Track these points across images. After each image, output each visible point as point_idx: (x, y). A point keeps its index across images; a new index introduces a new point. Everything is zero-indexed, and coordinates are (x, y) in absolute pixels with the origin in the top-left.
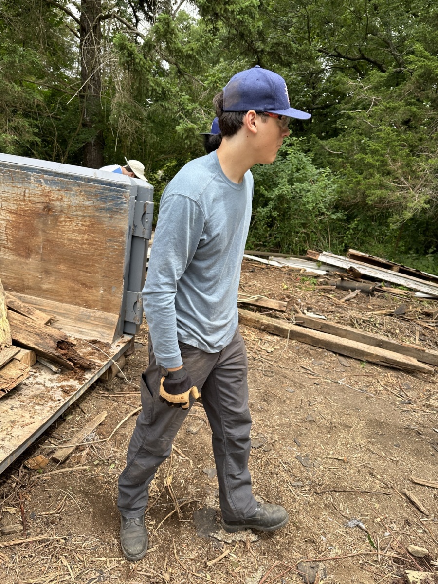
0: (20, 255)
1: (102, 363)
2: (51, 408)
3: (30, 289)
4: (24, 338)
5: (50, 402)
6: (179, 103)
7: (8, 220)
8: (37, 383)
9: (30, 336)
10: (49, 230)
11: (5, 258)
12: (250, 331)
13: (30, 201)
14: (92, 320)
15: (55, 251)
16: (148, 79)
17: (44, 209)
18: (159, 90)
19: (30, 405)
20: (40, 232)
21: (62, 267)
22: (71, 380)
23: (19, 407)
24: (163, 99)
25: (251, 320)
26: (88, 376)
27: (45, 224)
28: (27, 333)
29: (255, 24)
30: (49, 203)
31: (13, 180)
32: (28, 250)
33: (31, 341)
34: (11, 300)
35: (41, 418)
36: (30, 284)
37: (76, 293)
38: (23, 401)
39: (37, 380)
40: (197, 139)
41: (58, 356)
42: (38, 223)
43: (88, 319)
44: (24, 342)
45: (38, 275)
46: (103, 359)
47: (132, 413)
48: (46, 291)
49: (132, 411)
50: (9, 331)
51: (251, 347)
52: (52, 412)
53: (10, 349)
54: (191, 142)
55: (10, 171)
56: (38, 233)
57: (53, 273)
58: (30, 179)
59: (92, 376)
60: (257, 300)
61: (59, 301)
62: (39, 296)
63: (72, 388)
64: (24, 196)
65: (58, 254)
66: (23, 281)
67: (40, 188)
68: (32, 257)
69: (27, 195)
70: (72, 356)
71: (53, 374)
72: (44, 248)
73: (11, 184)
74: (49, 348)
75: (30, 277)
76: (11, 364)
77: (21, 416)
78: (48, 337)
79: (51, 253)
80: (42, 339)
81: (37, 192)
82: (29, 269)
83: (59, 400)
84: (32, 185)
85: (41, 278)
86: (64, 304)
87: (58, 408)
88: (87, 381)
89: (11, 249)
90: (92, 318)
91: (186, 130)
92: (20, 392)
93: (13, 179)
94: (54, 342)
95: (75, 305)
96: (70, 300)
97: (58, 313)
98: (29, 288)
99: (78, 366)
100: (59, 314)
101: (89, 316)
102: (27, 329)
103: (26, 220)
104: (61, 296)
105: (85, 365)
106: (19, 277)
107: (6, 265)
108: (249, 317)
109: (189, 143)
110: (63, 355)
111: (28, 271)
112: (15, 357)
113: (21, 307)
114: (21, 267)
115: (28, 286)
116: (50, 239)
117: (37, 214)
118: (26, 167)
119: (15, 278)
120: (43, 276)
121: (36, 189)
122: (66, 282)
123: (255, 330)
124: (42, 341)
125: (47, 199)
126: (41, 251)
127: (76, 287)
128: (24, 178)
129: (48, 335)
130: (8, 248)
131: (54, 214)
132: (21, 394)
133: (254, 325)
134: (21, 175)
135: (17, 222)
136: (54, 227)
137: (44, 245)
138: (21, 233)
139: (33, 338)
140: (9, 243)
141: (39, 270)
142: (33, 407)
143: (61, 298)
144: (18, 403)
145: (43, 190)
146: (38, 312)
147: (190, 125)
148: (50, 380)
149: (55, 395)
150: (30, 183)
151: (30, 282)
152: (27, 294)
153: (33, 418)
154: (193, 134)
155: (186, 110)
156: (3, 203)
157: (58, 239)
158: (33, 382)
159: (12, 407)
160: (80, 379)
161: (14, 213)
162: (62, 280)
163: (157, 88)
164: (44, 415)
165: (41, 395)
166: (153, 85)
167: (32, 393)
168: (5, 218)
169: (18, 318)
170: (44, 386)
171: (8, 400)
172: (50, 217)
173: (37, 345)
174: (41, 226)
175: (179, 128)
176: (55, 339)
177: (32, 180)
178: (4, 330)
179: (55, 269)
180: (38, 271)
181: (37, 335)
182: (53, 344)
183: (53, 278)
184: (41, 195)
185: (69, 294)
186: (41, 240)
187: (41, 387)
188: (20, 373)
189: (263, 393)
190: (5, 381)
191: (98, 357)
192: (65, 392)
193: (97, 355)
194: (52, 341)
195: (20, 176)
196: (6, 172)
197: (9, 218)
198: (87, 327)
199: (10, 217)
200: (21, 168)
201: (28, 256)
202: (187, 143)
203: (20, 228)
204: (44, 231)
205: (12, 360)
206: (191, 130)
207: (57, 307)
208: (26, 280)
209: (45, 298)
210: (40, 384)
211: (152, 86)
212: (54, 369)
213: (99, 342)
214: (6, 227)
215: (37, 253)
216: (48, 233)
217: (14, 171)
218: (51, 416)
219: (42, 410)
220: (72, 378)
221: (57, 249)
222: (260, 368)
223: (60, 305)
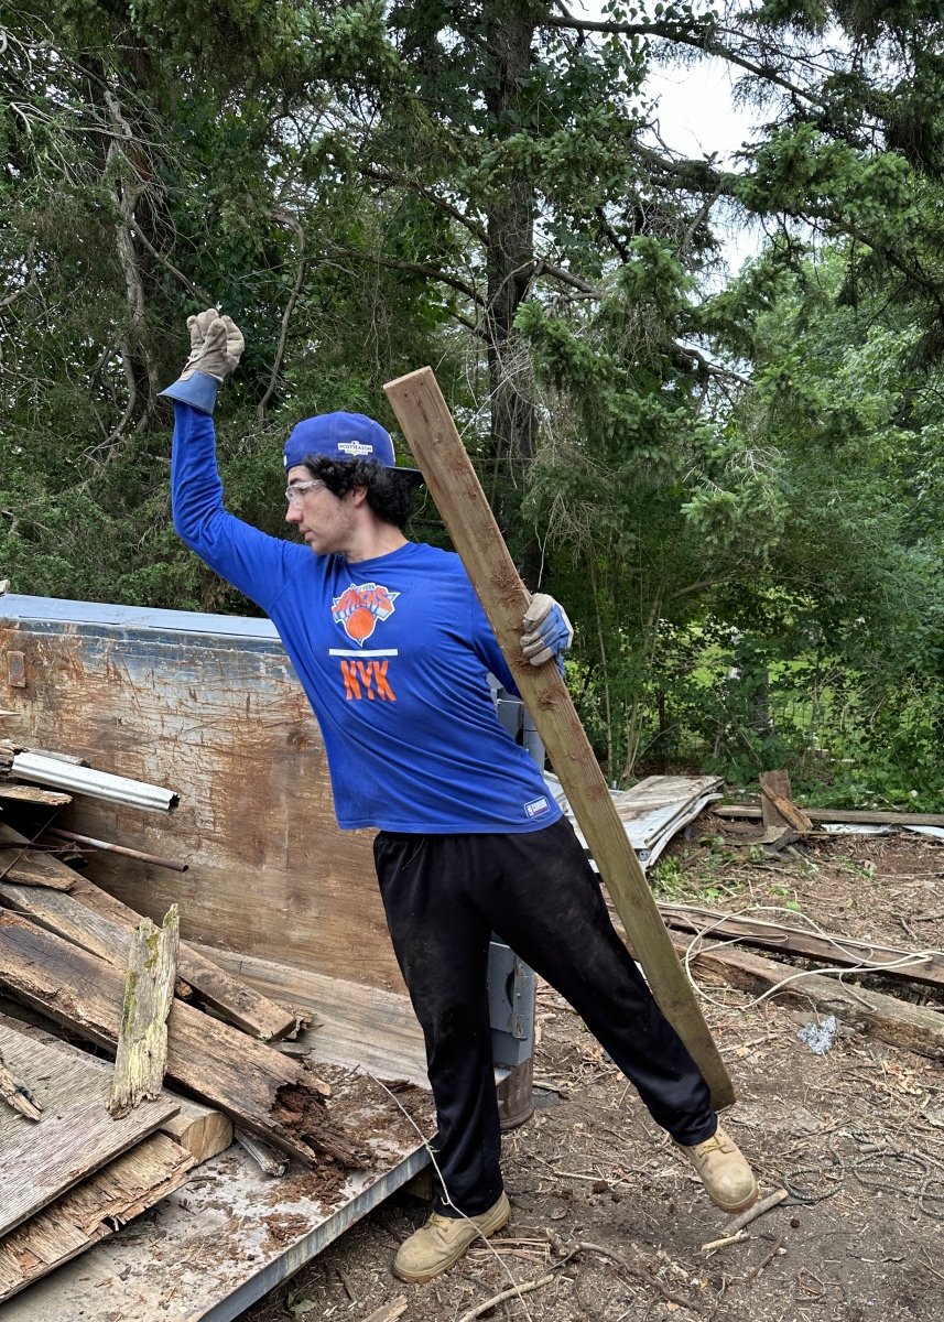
0: (241, 856)
1: (401, 1152)
2: (223, 1281)
3: (264, 942)
4: (200, 1077)
5: (226, 1263)
6: (694, 448)
7: (216, 772)
8: (215, 1205)
9: (215, 1071)
10: (302, 791)
11: (211, 864)
12: (899, 1065)
13: (259, 721)
14: (400, 1026)
15: (315, 842)
16: (604, 398)
17: (289, 740)
18: (634, 422)
19: (175, 1267)
20: (283, 798)
21: (332, 883)
22: (304, 1199)
23: (144, 1271)
24: (647, 442)
25: (901, 1028)
26: (353, 1188)
27: (293, 775)
28: (209, 1061)
29: (899, 217)
30: (299, 724)
31: (223, 674)
32: (260, 842)
33: (216, 1083)
34: (206, 971)
35: (184, 1310)
36: (264, 929)
37: (365, 951)
38: (159, 1256)
39: (220, 1193)
40: (739, 530)
41: (274, 1129)
42: (278, 775)
43: (390, 1022)
44: (198, 1086)
45: (281, 905)
46: (407, 1139)
47: (481, 1309)
48: (298, 946)
49: (481, 1302)
50: (163, 1056)
51: (891, 1117)
52: (220, 1293)
53: (155, 1105)
54: (721, 539)
55: (216, 654)
56: (278, 799)
57: (312, 898)
58: (258, 669)
59: (360, 1190)
60: (929, 966)
61: (329, 972)
62: (283, 961)
63: (298, 1223)
64: (248, 709)
65: (323, 850)
66: (249, 922)
67: (280, 690)
68: (268, 860)
69: (252, 707)
70: (315, 1129)
71: (263, 1180)
72: (291, 836)
73: (220, 684)
74: (255, 1104)
75: (263, 911)
76: (149, 1150)
77: (138, 1299)
78: (257, 1074)
79: (307, 849)
80: (242, 1079)
81: (274, 700)
82: (260, 891)
83: (251, 1258)
84: (263, 682)
85: (288, 914)
86: (339, 981)
87: (241, 1282)
88: (343, 1204)
89: (222, 843)
90: (402, 1020)
91: (706, 512)
92: (163, 1229)
93: (222, 671)
94: (270, 1088)
95: (364, 982)
96: (350, 970)
97: (323, 1004)
98: (262, 939)
99: (329, 1158)
100: (326, 1008)
101: (393, 1014)
102: (212, 1050)
103: (253, 768)
104: (332, 959)
105: (344, 1156)
106: (240, 911)
107: (212, 884)
108: (897, 1018)
109: (716, 541)
110: (287, 1125)
111: (259, 896)
112: (163, 1127)
113: (226, 991)
114: (243, 886)
115: (259, 934)
116: (304, 812)
117: (273, 753)
118: (251, 642)
119: (231, 916)
120: (293, 908)
121: (272, 691)
122: (342, 922)
123: (917, 1059)
124: (240, 1086)
125: (295, 713)
126: (286, 845)
127: (365, 934)
128: (245, 668)
129: (259, 1069)
130: (216, 841)
131: (312, 748)
132: (163, 1234)
133: (915, 1046)
134: (240, 660)
135: (234, 776)
136: (313, 783)
137: (291, 828)
138: (244, 801)
139: (223, 1076)
140: (219, 829)
141: (283, 892)
142: (177, 1276)
143: (331, 966)
144: (146, 1259)
145: (286, 693)
146: (266, 1002)
147: (719, 494)
148: (251, 1197)
149: (247, 1244)
150: (258, 678)
151: (263, 925)
152: (257, 955)
153: (166, 1308)
154: (728, 517)
155: (709, 462)
156: (205, 730)
157: (323, 811)
158: (207, 1199)
159: (127, 1272)
160: (327, 1197)
161: (226, 754)
162: (332, 917)
163: (628, 417)
164: (195, 1302)
165: (211, 1241)
166: (617, 411)
167: (191, 1233)
168: (209, 767)
169: (194, 1021)
170: (230, 1212)
171: (124, 1251)
172: (302, 758)
173: (227, 1095)
174: (284, 781)
175: (688, 508)
176: (273, 1080)
177: (263, 671)
178: (150, 1055)
179: (318, 889)
180: (280, 896)
181: (232, 1067)
182: (266, 1094)
183: (313, 913)
184: (282, 706)
185: (348, 953)
186: (285, 817)
187: (221, 1215)
188: (163, 1173)
189: (907, 1274)
190: (118, 1194)
191: (396, 1133)
192: (277, 1235)
193: (394, 1127)
194: (264, 1087)
195: (237, 663)
196: (208, 657)
197: (218, 767)
198: (388, 1044)
199: (220, 764)
200: (240, 644)
201: (258, 860)
202: (711, 541)
203: (240, 790)
204: (291, 794)
205: (156, 1133)
206: (720, 508)
207: (322, 990)
208: (255, 919)
209: (297, 964)
210: (224, 1206)
211: (614, 415)
212: (266, 1163)
213: (413, 1087)
214: (211, 789)
215: (278, 848)
216: (300, 798)
217: (226, 654)
218: (213, 1305)
219: (196, 1286)
220: (306, 1194)
221: (320, 836)
222: (912, 1189)
223: (328, 985)
